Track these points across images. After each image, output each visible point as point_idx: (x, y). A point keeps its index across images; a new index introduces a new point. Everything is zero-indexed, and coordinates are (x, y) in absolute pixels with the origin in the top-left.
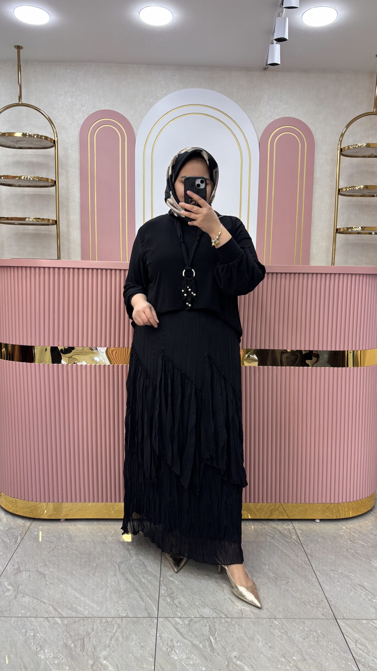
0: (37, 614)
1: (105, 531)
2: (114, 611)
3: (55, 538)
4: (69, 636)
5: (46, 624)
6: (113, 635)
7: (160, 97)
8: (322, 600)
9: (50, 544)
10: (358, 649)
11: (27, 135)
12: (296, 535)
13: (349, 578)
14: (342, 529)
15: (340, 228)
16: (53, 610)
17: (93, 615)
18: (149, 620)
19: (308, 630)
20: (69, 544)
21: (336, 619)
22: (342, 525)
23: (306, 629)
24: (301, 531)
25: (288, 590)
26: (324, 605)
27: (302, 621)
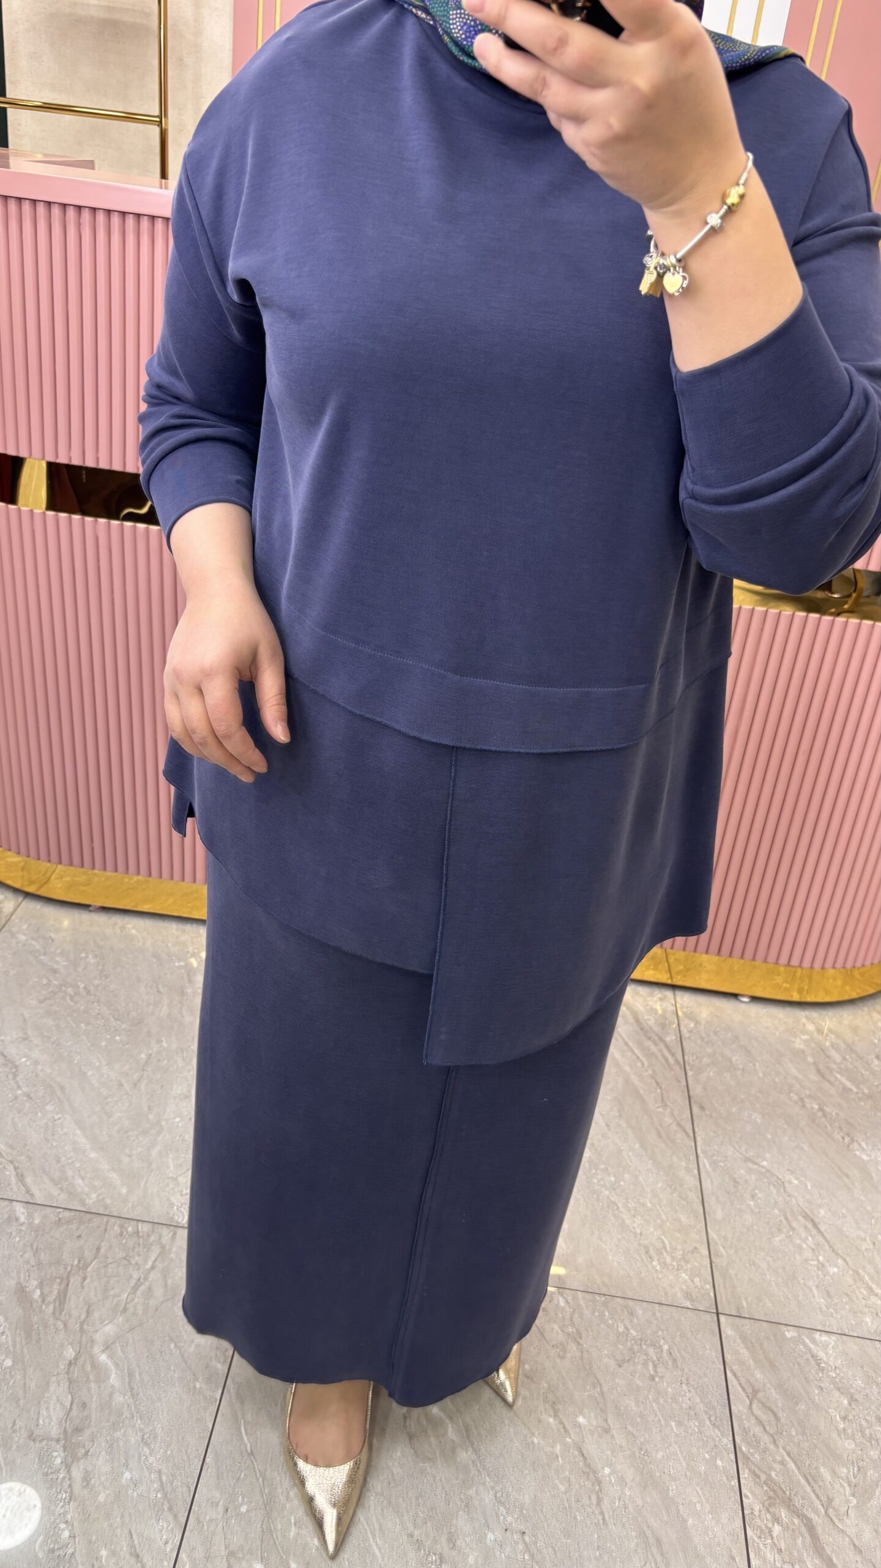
2: (161, 1205)
4: (34, 1263)
6: (142, 1277)
8: (696, 1248)
10: (753, 1421)
12: (676, 1035)
13: (784, 1188)
14: (805, 1032)
19: (638, 1338)
21: (718, 1314)
22: (807, 1018)
23: (632, 1331)
24: (692, 1025)
25: (615, 1203)
26: (697, 1264)
27: (626, 1307)
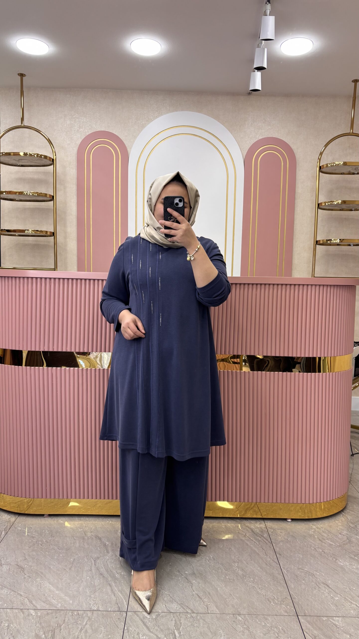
0: (13, 605)
1: (85, 527)
2: (86, 605)
3: (37, 533)
4: (40, 627)
5: (21, 615)
6: (83, 627)
7: (152, 119)
8: (286, 597)
9: (33, 540)
11: (28, 155)
12: (267, 534)
13: (314, 576)
14: (312, 529)
15: (320, 241)
16: (28, 603)
17: (65, 608)
18: (118, 614)
19: (270, 626)
20: (50, 539)
21: (298, 616)
22: (312, 524)
23: (268, 625)
24: (272, 530)
25: (254, 587)
26: (287, 602)
27: (264, 617)
